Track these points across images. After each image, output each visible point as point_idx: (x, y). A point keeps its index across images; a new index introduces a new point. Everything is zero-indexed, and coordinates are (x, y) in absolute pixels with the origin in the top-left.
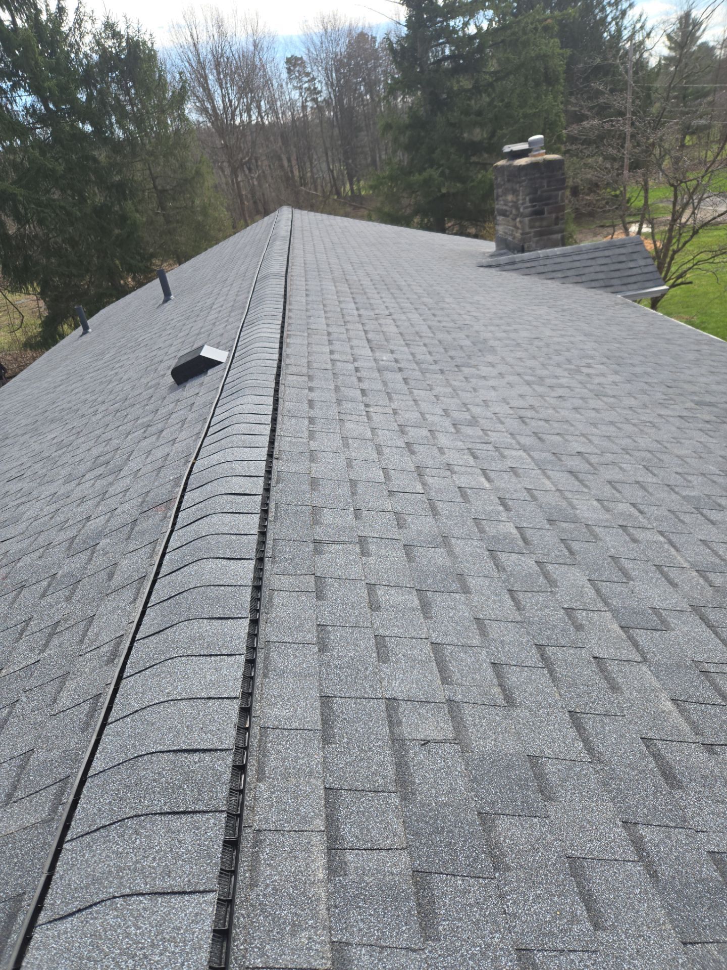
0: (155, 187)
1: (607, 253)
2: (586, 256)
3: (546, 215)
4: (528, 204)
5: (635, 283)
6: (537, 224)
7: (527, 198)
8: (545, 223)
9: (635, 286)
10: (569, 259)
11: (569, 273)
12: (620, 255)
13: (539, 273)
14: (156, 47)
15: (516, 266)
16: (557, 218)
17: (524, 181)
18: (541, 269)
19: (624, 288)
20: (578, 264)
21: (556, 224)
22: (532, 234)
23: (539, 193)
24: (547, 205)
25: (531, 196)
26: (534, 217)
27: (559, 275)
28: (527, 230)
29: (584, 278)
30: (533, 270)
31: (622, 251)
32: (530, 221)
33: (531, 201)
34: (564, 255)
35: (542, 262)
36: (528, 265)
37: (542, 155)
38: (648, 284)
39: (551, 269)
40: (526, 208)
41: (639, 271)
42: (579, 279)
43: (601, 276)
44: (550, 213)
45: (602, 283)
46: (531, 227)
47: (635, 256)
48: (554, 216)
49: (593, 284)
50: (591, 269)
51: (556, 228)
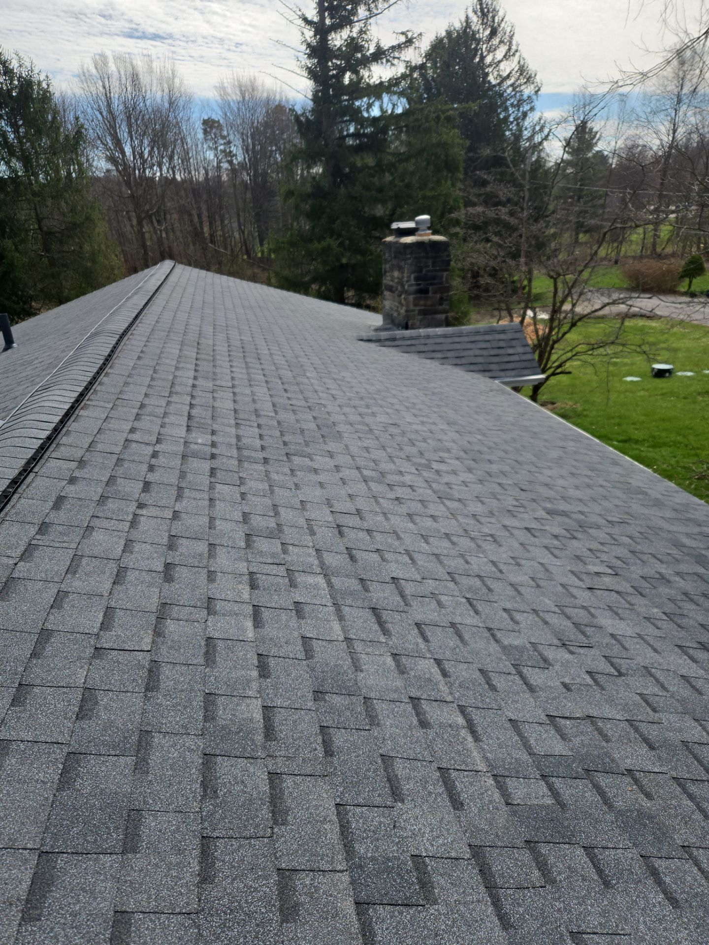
0: (40, 228)
1: (487, 337)
2: (466, 339)
3: (430, 294)
4: (413, 282)
5: (513, 369)
6: (422, 302)
7: (412, 277)
8: (429, 303)
9: (513, 373)
10: (450, 340)
11: (450, 354)
12: (500, 340)
13: (419, 352)
14: (51, 89)
15: (396, 343)
16: (441, 299)
17: (409, 259)
18: (422, 348)
19: (502, 374)
20: (457, 346)
21: (441, 304)
22: (416, 312)
23: (424, 272)
24: (431, 284)
25: (416, 274)
26: (419, 295)
27: (439, 355)
28: (411, 307)
29: (464, 361)
30: (413, 349)
31: (502, 336)
32: (415, 299)
33: (416, 279)
34: (445, 336)
35: (423, 341)
36: (409, 342)
37: (428, 235)
38: (526, 372)
39: (431, 349)
40: (412, 285)
41: (516, 358)
42: (458, 361)
43: (480, 360)
44: (435, 292)
45: (480, 367)
46: (415, 305)
47: (514, 343)
48: (438, 296)
49: (472, 367)
50: (471, 353)
51: (440, 307)
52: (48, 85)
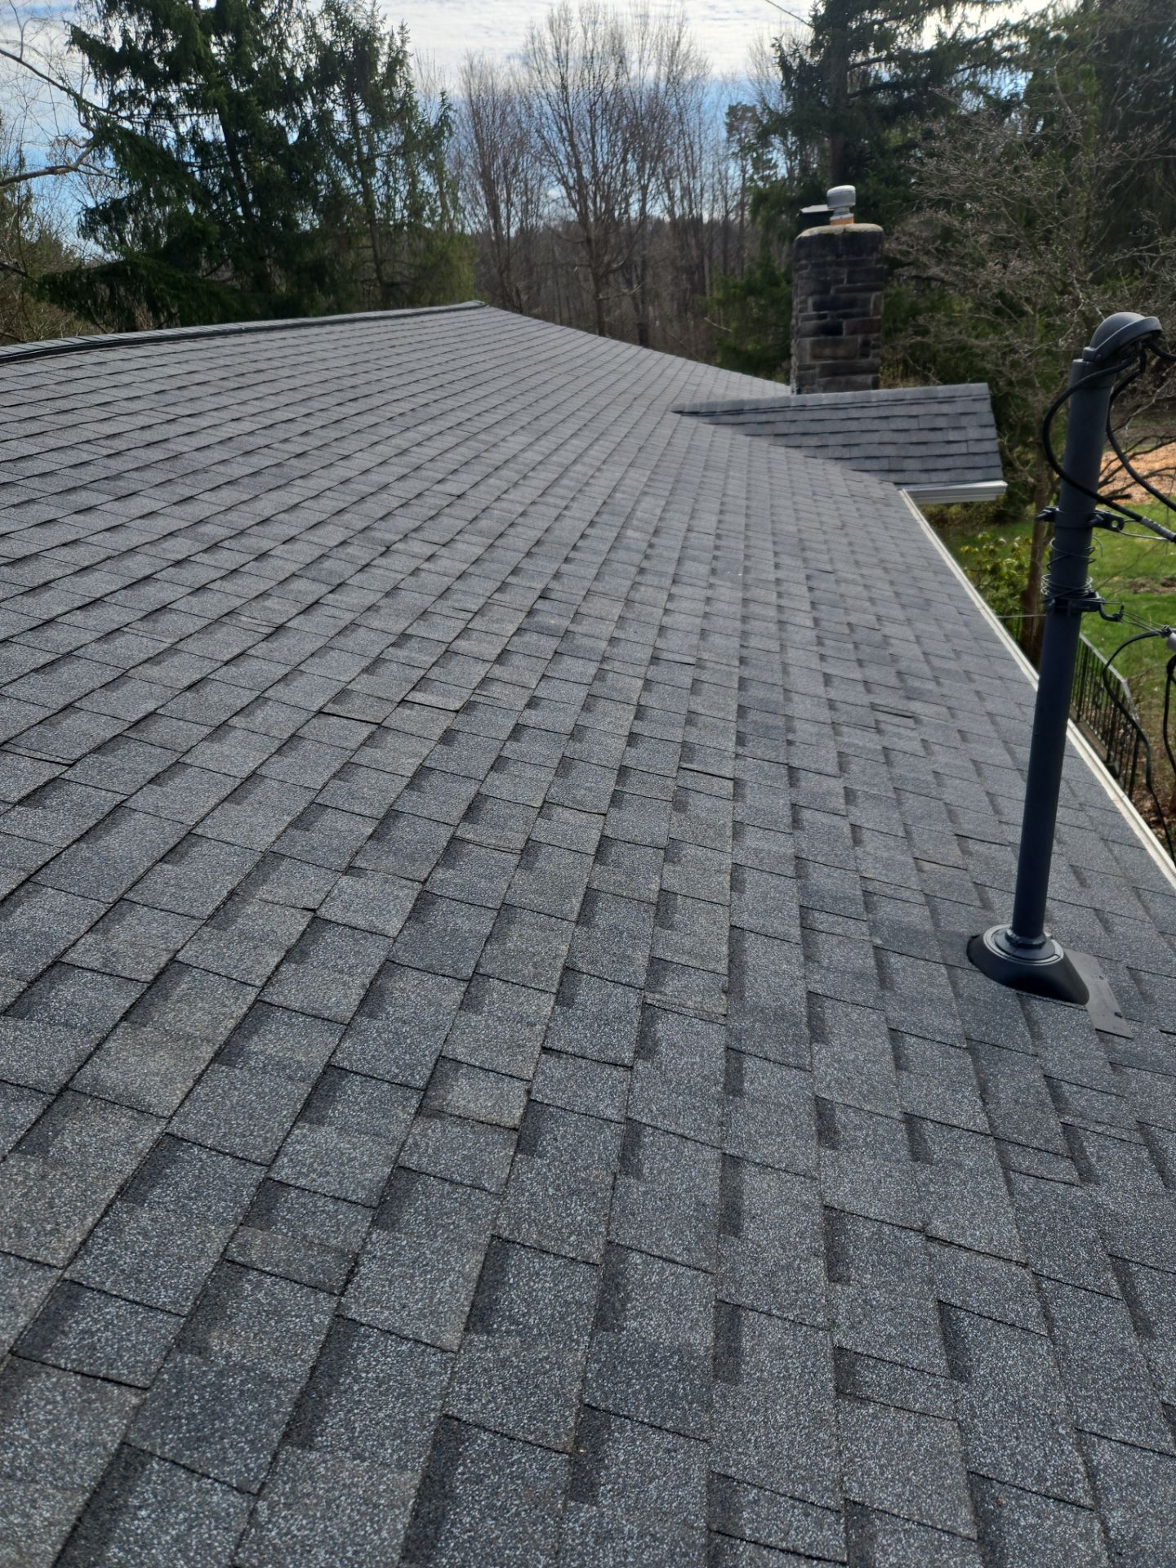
1: (915, 410)
2: (873, 413)
3: (844, 336)
4: (811, 312)
5: (948, 470)
6: (827, 351)
7: (810, 301)
8: (841, 352)
9: (945, 476)
10: (842, 414)
11: (832, 440)
12: (937, 415)
13: (777, 435)
15: (741, 418)
16: (866, 344)
17: (805, 267)
18: (783, 428)
19: (924, 477)
20: (853, 426)
21: (865, 355)
22: (817, 370)
23: (832, 292)
24: (846, 316)
25: (817, 297)
26: (822, 338)
27: (814, 441)
28: (808, 361)
29: (855, 452)
30: (768, 429)
31: (946, 408)
32: (814, 345)
33: (818, 306)
34: (835, 407)
35: (789, 416)
36: (764, 418)
37: (847, 221)
38: (970, 475)
39: (801, 430)
40: (808, 318)
41: (963, 448)
42: (846, 453)
43: (889, 451)
44: (853, 332)
45: (885, 464)
46: (815, 357)
47: (964, 421)
48: (860, 338)
49: (868, 464)
50: (875, 437)
51: (864, 362)
52: (403, 42)
